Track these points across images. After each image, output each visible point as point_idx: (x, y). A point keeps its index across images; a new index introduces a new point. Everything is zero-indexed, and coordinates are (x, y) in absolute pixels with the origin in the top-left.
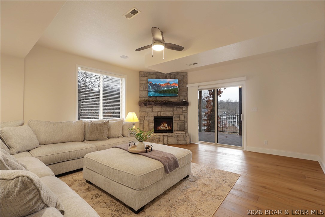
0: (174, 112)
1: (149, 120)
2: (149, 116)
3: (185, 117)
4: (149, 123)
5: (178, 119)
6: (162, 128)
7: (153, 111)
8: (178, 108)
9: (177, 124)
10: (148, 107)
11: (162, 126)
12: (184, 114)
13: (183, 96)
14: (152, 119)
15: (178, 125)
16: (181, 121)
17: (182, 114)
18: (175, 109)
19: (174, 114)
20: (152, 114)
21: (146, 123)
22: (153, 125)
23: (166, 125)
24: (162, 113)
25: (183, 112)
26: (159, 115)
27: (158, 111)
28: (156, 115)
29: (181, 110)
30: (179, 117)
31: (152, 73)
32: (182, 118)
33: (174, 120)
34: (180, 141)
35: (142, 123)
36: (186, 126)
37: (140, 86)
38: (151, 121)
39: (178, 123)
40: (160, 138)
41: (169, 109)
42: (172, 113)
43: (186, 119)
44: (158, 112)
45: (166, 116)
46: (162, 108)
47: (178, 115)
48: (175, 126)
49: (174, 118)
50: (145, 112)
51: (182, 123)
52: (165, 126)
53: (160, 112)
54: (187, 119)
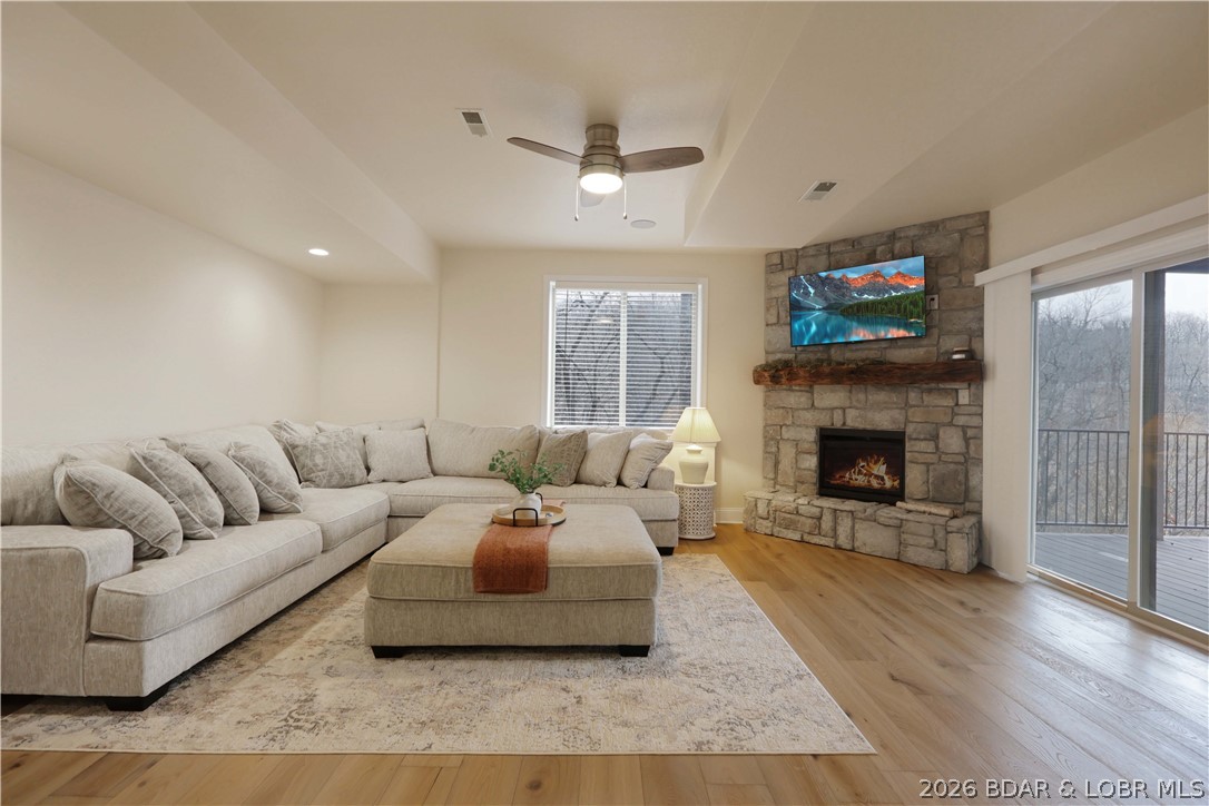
0: (911, 411)
1: (796, 443)
2: (798, 426)
3: (967, 440)
4: (798, 453)
5: (930, 447)
6: (860, 480)
7: (813, 405)
8: (930, 391)
9: (923, 468)
10: (793, 391)
11: (860, 473)
12: (961, 420)
13: (959, 332)
14: (809, 436)
15: (931, 474)
16: (944, 458)
17: (951, 424)
18: (913, 396)
19: (907, 421)
20: (808, 416)
21: (788, 453)
22: (811, 462)
23: (880, 469)
24: (851, 413)
25: (954, 414)
26: (838, 424)
27: (836, 404)
28: (825, 421)
29: (949, 402)
30: (935, 438)
31: (811, 252)
32: (952, 441)
33: (908, 445)
34: (910, 549)
35: (774, 449)
36: (973, 482)
37: (768, 309)
38: (806, 446)
39: (928, 465)
40: (820, 518)
41: (880, 396)
42: (897, 415)
43: (972, 448)
44: (833, 409)
45: (869, 427)
46: (850, 392)
47: (929, 427)
48: (914, 477)
49: (911, 439)
50: (781, 411)
51: (952, 466)
52: (875, 472)
53: (844, 409)
54: (980, 446)
